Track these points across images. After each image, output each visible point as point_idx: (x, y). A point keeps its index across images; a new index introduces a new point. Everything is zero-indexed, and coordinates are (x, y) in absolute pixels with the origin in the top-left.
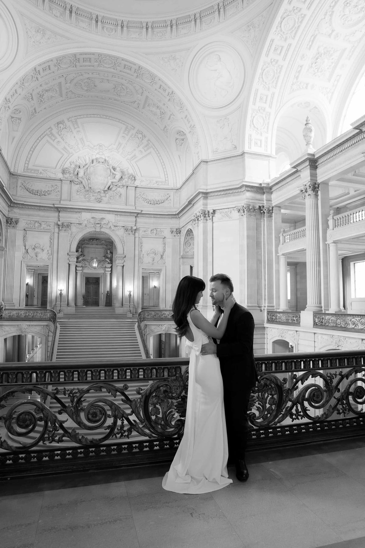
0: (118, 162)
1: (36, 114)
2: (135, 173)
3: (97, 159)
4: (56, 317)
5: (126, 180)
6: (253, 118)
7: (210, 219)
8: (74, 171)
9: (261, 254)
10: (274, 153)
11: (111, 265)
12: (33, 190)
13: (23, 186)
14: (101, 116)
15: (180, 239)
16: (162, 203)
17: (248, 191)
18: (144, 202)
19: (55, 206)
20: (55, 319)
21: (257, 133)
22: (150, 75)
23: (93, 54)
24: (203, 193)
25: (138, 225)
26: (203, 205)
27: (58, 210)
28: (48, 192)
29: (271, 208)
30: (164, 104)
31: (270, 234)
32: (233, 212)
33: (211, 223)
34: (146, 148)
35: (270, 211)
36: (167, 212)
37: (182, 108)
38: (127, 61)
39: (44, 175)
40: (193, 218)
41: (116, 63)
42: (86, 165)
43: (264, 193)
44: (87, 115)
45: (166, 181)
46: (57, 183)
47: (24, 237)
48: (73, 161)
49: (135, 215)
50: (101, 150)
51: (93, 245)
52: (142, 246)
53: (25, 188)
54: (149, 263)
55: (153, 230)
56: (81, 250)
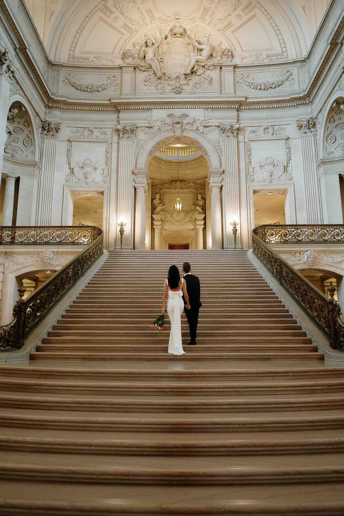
2: (233, 48)
5: (219, 58)
8: (139, 54)
11: (204, 215)
12: (80, 85)
13: (67, 81)
15: (315, 135)
16: (279, 86)
18: (249, 87)
25: (243, 123)
27: (117, 108)
28: (103, 86)
34: (246, 10)
36: (290, 96)
39: (98, 63)
42: (157, 42)
45: (283, 52)
46: (115, 73)
47: (67, 151)
48: (137, 42)
49: (237, 107)
50: (178, 21)
51: (177, 189)
52: (250, 154)
53: (70, 84)
54: (264, 180)
55: (268, 128)
56: (159, 197)
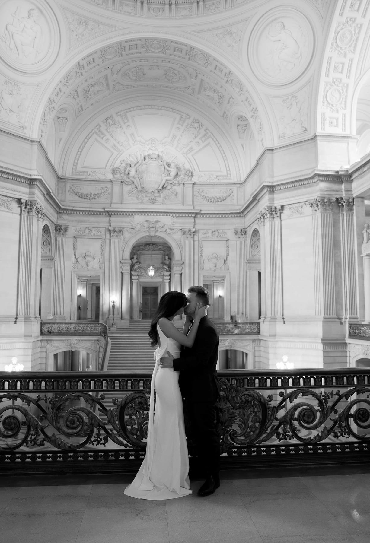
0: (173, 157)
1: (83, 112)
2: (193, 168)
3: (149, 155)
4: (107, 331)
5: (182, 176)
6: (327, 93)
7: (278, 216)
8: (125, 171)
9: (341, 255)
10: (354, 133)
12: (82, 194)
13: (71, 191)
14: (153, 107)
15: (245, 240)
16: (224, 200)
17: (322, 181)
18: (203, 200)
19: (106, 210)
20: (106, 333)
21: (332, 110)
22: (204, 55)
23: (140, 40)
24: (268, 186)
25: (198, 227)
26: (269, 200)
27: (109, 214)
28: (98, 195)
29: (351, 200)
30: (222, 87)
31: (350, 230)
32: (304, 206)
33: (279, 221)
34: (203, 139)
35: (350, 204)
36: (230, 210)
37: (242, 90)
38: (176, 42)
39: (94, 177)
40: (259, 216)
41: (165, 46)
42: (138, 162)
43: (342, 182)
44: (137, 107)
45: (227, 174)
46: (107, 185)
47: (74, 245)
48: (123, 160)
49: (194, 216)
50: (153, 145)
51: (150, 251)
52: (202, 250)
53: (74, 193)
54: (211, 269)
55: (214, 232)
56: (136, 257)
